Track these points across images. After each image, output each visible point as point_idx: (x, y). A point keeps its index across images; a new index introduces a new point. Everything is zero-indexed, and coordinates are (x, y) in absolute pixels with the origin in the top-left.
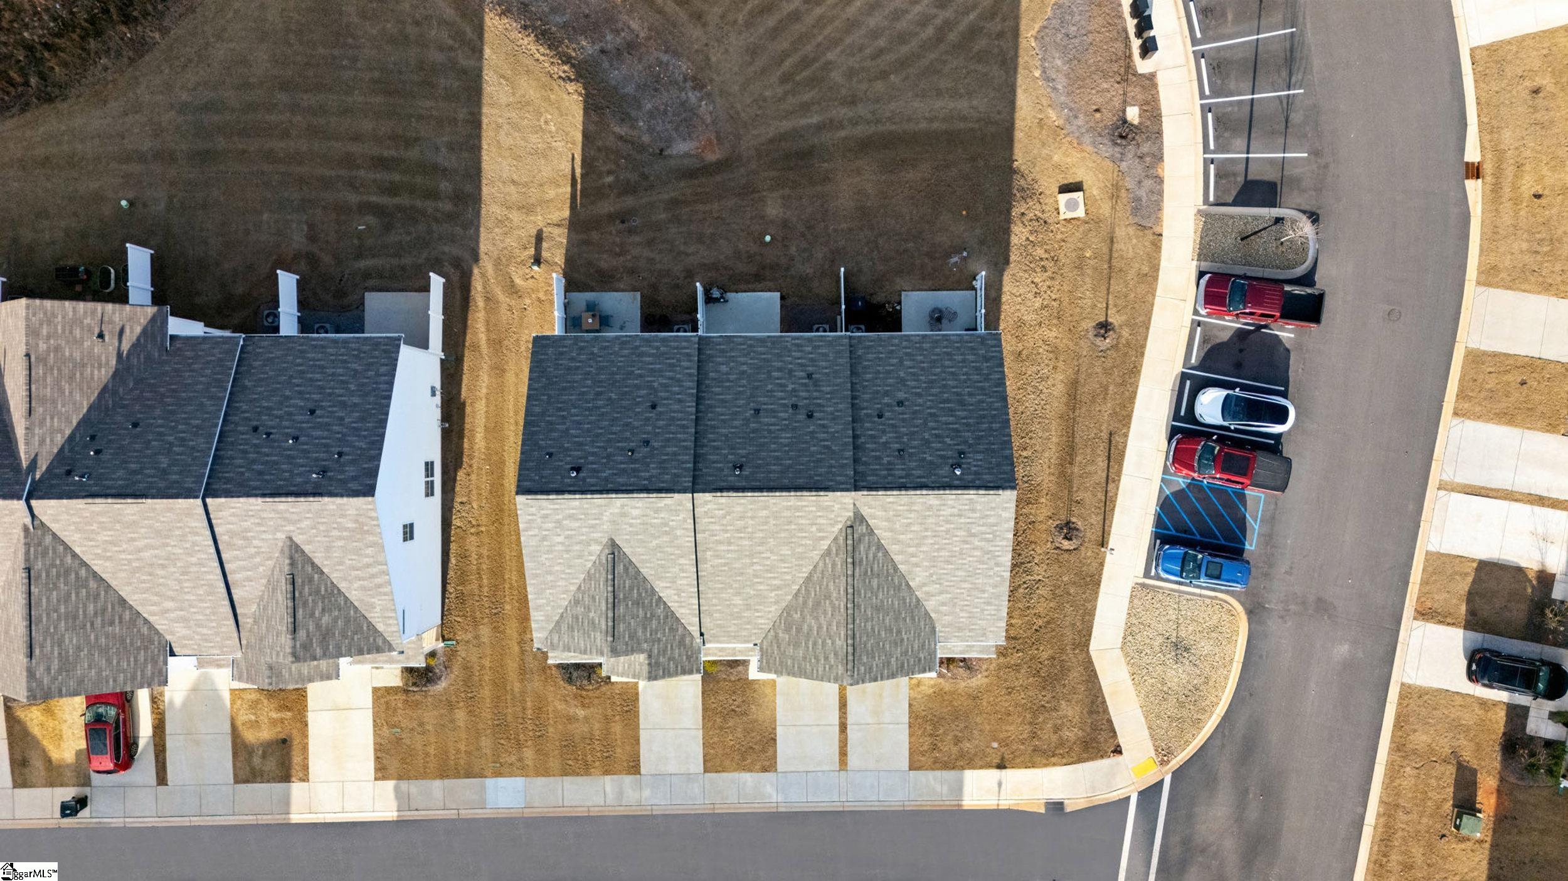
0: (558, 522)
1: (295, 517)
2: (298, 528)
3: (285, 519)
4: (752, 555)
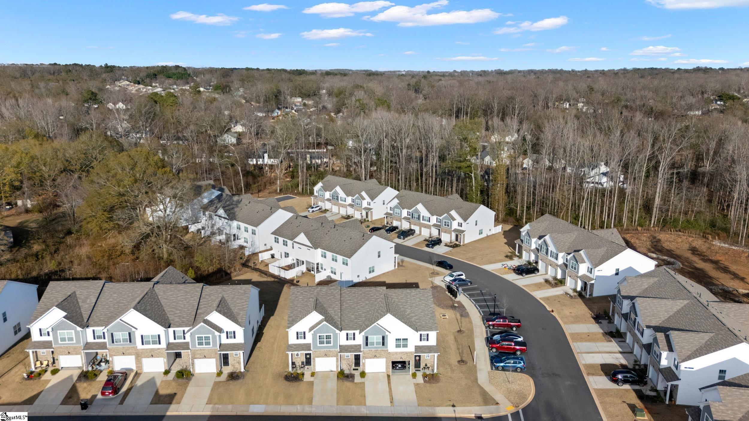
0: (302, 293)
2: (226, 293)
4: (357, 303)
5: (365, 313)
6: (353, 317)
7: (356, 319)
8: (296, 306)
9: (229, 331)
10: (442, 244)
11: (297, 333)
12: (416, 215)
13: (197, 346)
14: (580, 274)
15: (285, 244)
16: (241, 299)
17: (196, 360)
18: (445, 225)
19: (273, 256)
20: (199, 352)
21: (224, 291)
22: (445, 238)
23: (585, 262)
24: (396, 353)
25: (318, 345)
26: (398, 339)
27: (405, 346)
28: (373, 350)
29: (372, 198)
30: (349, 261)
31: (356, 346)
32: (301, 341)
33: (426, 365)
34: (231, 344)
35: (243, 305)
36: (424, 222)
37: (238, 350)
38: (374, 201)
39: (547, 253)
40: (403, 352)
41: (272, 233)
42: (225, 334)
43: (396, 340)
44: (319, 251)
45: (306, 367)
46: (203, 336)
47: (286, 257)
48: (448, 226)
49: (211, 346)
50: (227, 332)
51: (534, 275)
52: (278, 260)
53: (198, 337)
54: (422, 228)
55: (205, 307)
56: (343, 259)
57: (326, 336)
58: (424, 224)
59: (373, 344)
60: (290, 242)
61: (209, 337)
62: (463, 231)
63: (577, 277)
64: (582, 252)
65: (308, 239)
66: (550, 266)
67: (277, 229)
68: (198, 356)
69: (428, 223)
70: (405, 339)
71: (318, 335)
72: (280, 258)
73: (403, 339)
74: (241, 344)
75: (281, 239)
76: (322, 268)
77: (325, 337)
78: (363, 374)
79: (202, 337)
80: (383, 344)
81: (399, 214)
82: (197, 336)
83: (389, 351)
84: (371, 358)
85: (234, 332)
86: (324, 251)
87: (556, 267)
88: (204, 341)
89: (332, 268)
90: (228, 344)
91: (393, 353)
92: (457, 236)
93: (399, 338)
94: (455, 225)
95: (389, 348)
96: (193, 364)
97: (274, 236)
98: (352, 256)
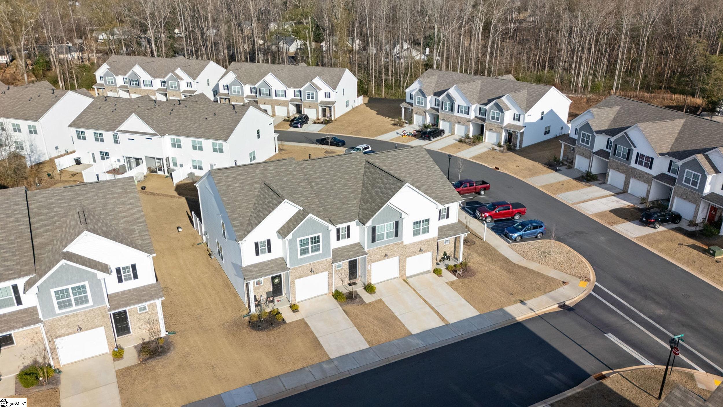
1: (83, 192)
2: (85, 198)
3: (77, 194)
4: (333, 181)
5: (352, 192)
6: (337, 201)
7: (343, 203)
8: (237, 201)
9: (121, 266)
10: (310, 122)
11: (256, 245)
12: (265, 91)
13: (57, 311)
14: (505, 124)
15: (99, 138)
16: (123, 203)
17: (58, 341)
18: (308, 98)
19: (78, 162)
20: (63, 322)
21: (80, 195)
22: (311, 113)
23: (510, 109)
24: (414, 244)
25: (299, 257)
26: (417, 223)
27: (426, 230)
28: (383, 246)
29: (194, 78)
30: (225, 145)
31: (353, 246)
32: (264, 257)
33: (445, 254)
34: (129, 291)
35: (134, 214)
36: (278, 98)
37: (152, 298)
38: (197, 80)
39: (452, 110)
40: (423, 241)
41: (71, 126)
42: (114, 273)
43: (414, 223)
44: (168, 139)
45: (276, 299)
46: (70, 287)
47: (103, 159)
48: (313, 98)
49: (91, 303)
50: (118, 271)
51: (440, 138)
52: (90, 166)
53: (56, 293)
54: (276, 107)
55: (47, 231)
56: (214, 144)
57: (312, 238)
58: (278, 100)
59: (382, 237)
60: (108, 136)
61: (84, 287)
62: (333, 103)
63: (502, 128)
64: (503, 99)
65: (146, 122)
66: (456, 125)
67: (78, 119)
68: (63, 331)
69: (284, 99)
70: (426, 221)
71: (299, 239)
72: (92, 162)
73: (423, 221)
74: (150, 286)
75: (89, 133)
76: (175, 164)
77: (310, 241)
78: (369, 288)
79: (67, 290)
80: (397, 235)
81: (239, 92)
82: (52, 291)
83: (405, 244)
84: (379, 260)
85: (134, 267)
86: (176, 137)
87: (466, 123)
88: (72, 298)
89: (193, 161)
90: (123, 293)
91: (410, 244)
92: (324, 110)
93: (418, 220)
94: (321, 97)
95: (404, 239)
96: (54, 350)
97: (74, 130)
98: (228, 137)
